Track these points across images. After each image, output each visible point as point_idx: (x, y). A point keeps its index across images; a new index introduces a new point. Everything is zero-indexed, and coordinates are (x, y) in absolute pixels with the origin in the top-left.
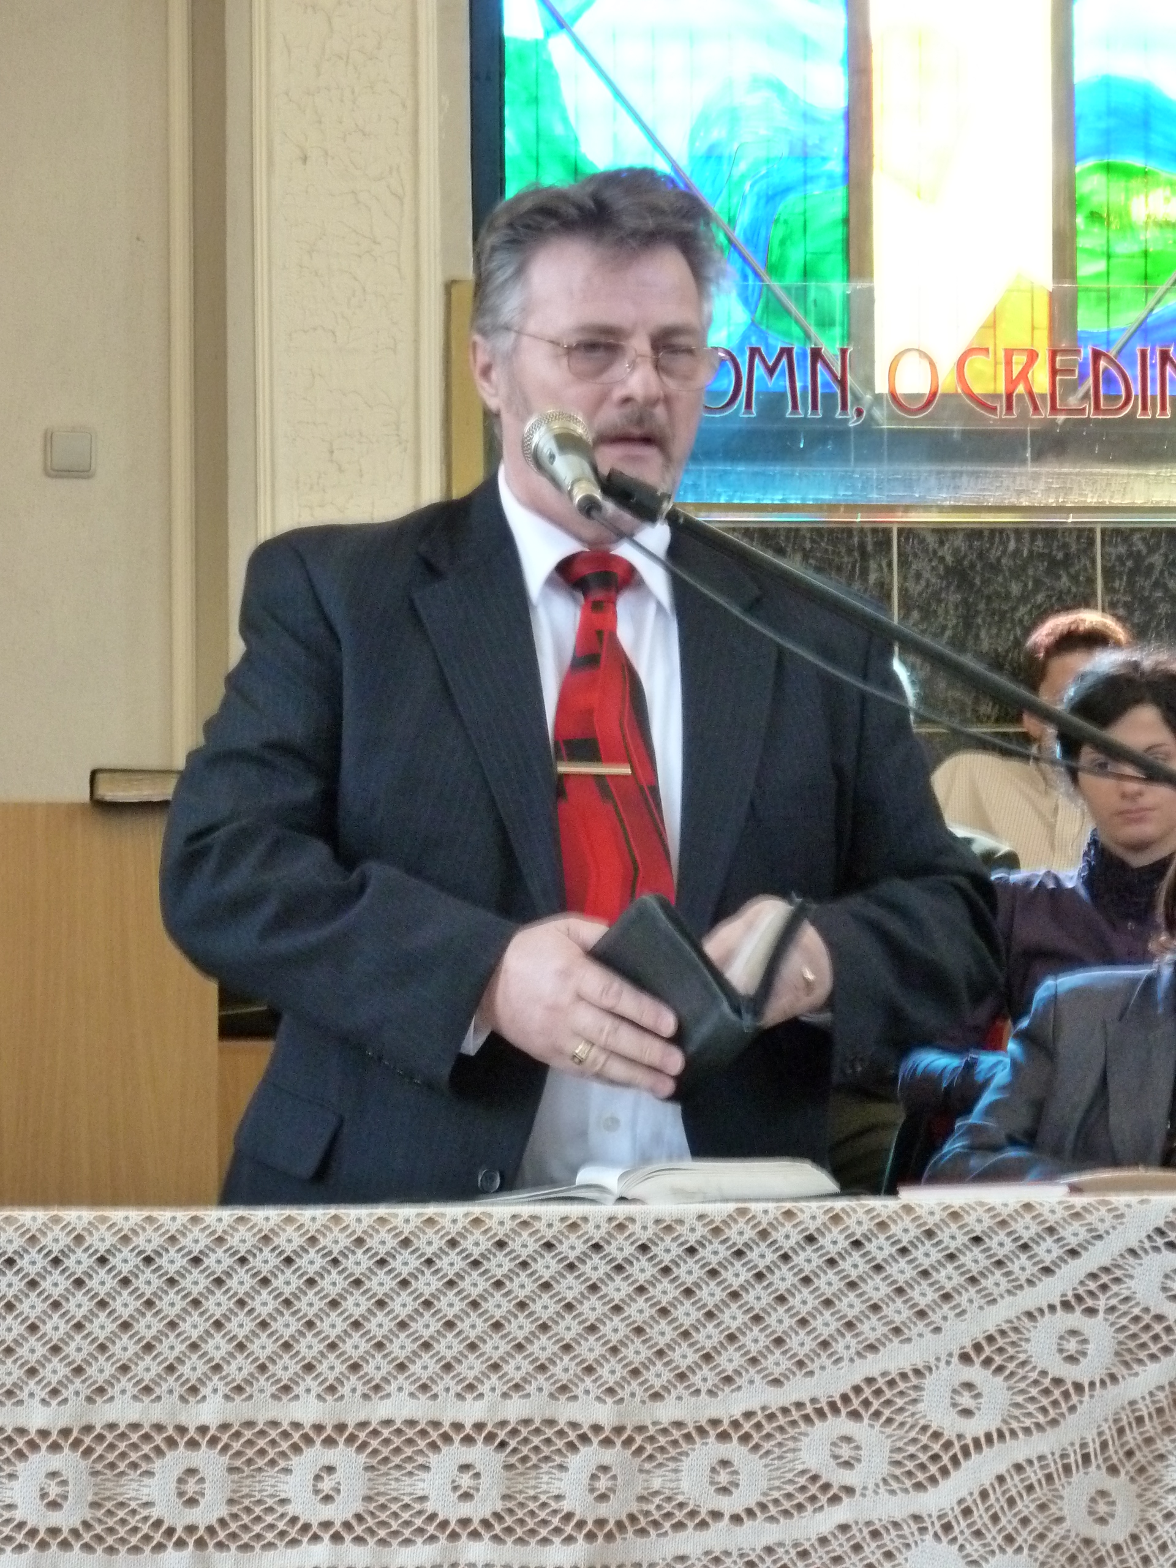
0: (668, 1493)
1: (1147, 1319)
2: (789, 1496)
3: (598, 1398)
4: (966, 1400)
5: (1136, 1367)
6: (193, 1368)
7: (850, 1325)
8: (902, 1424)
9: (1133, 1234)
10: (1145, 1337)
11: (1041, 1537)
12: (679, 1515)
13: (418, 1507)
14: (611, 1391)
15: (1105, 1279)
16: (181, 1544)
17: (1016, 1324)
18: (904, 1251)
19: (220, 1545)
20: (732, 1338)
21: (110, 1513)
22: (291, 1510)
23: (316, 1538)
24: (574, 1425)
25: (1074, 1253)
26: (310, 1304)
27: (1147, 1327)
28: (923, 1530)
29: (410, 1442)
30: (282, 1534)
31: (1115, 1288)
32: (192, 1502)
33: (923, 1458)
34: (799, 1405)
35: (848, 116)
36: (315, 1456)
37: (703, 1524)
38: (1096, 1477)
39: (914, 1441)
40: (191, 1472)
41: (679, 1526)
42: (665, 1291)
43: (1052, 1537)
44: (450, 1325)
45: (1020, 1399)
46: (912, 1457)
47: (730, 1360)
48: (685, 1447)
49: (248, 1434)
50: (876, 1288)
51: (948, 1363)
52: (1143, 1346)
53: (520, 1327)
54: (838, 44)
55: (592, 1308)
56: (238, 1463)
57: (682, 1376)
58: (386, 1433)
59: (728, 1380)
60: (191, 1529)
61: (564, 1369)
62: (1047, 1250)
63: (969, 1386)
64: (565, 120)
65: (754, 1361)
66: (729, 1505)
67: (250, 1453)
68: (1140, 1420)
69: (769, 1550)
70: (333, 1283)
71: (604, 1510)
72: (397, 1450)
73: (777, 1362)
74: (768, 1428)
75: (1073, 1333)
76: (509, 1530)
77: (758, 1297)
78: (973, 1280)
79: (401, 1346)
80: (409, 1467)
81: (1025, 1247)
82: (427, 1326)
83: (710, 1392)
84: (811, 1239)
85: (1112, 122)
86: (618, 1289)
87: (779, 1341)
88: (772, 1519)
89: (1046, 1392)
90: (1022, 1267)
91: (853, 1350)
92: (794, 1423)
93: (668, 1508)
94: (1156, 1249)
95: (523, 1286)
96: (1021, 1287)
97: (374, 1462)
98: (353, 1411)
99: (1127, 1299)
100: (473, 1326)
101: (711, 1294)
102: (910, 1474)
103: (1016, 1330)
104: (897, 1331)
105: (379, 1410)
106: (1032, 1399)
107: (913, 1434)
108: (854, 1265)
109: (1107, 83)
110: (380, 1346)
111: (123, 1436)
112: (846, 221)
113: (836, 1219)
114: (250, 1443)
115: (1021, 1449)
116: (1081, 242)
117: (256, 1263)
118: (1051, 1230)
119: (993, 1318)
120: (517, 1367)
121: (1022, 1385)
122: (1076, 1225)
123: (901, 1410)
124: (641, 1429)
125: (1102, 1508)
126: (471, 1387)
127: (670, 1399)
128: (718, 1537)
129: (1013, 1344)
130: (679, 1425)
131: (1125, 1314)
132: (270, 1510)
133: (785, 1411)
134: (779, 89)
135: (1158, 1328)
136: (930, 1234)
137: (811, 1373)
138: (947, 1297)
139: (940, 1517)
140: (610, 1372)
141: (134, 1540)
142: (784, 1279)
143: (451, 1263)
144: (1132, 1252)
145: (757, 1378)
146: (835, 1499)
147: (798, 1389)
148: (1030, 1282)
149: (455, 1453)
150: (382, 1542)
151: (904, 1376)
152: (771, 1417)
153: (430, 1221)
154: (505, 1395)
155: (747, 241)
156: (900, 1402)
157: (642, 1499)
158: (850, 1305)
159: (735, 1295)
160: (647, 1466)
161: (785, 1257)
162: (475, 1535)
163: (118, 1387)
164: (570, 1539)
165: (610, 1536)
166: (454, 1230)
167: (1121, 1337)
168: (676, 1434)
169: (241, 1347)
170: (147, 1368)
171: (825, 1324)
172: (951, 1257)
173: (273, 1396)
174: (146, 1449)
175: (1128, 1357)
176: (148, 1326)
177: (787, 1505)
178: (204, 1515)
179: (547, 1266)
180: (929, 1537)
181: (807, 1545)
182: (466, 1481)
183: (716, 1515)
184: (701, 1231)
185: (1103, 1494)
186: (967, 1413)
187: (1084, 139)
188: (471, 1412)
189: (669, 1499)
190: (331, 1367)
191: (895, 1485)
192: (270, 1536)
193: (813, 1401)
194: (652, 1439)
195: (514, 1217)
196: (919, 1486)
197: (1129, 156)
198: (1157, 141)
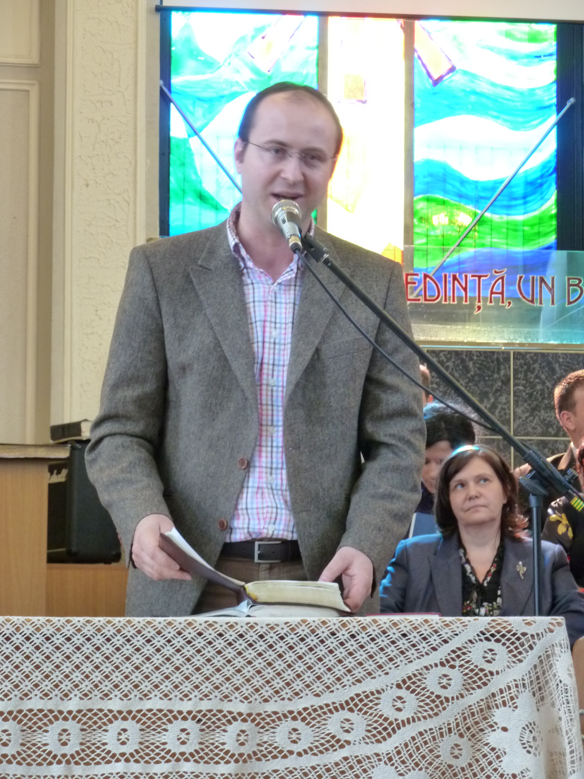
0: (270, 742)
1: (477, 670)
2: (322, 745)
3: (241, 701)
4: (399, 704)
5: (472, 691)
6: (66, 686)
7: (349, 671)
8: (371, 714)
9: (471, 634)
10: (476, 678)
11: (430, 764)
12: (275, 752)
13: (162, 747)
14: (246, 698)
15: (459, 653)
16: (59, 762)
17: (420, 671)
18: (373, 640)
19: (77, 763)
20: (299, 676)
21: (29, 748)
22: (108, 747)
23: (118, 761)
24: (230, 713)
25: (446, 642)
26: (117, 658)
27: (476, 674)
28: (380, 760)
29: (160, 719)
30: (103, 758)
31: (463, 657)
32: (65, 744)
33: (380, 729)
34: (327, 705)
36: (118, 724)
37: (285, 757)
38: (454, 738)
39: (376, 721)
40: (65, 730)
41: (275, 757)
42: (270, 655)
43: (435, 764)
44: (177, 668)
45: (422, 704)
46: (375, 728)
47: (298, 685)
48: (278, 723)
49: (90, 714)
50: (361, 655)
51: (391, 688)
52: (475, 682)
53: (208, 670)
55: (239, 662)
56: (85, 727)
57: (277, 692)
58: (149, 715)
59: (297, 694)
60: (64, 756)
61: (226, 688)
62: (434, 640)
63: (400, 698)
64: (196, 173)
65: (308, 686)
66: (296, 748)
67: (90, 723)
68: (473, 714)
69: (313, 768)
70: (127, 650)
71: (242, 750)
72: (154, 723)
73: (318, 687)
74: (314, 715)
75: (445, 676)
76: (202, 758)
77: (310, 658)
78: (402, 653)
79: (156, 677)
80: (159, 730)
81: (425, 639)
82: (167, 669)
83: (289, 699)
84: (333, 634)
85: (429, 179)
86: (250, 654)
87: (319, 678)
88: (315, 754)
89: (433, 701)
90: (423, 647)
91: (351, 682)
92: (325, 713)
93: (270, 749)
94: (481, 640)
95: (209, 652)
96: (423, 656)
97: (144, 727)
98: (135, 705)
99: (468, 662)
100: (188, 669)
101: (290, 657)
102: (374, 736)
103: (420, 674)
104: (370, 674)
105: (147, 705)
106: (427, 704)
107: (376, 718)
108: (352, 645)
109: (428, 162)
110: (147, 677)
111: (35, 715)
113: (344, 625)
114: (90, 719)
115: (422, 726)
116: (416, 230)
117: (94, 640)
118: (436, 632)
119: (411, 669)
120: (206, 687)
121: (423, 698)
122: (447, 630)
123: (371, 708)
124: (259, 715)
125: (456, 752)
126: (186, 696)
127: (272, 702)
128: (291, 762)
129: (419, 680)
130: (275, 713)
131: (467, 668)
132: (98, 748)
133: (321, 708)
135: (481, 674)
136: (384, 632)
137: (332, 691)
138: (391, 660)
139: (387, 754)
140: (246, 690)
141: (39, 760)
142: (321, 651)
143: (179, 642)
144: (470, 641)
145: (309, 693)
146: (342, 747)
147: (327, 698)
148: (427, 654)
149: (180, 724)
150: (147, 762)
151: (372, 694)
152: (315, 710)
153: (170, 623)
154: (201, 699)
156: (371, 705)
157: (259, 745)
158: (350, 662)
159: (300, 658)
160: (262, 730)
161: (322, 642)
162: (187, 760)
163: (34, 693)
164: (228, 762)
165: (245, 761)
166: (180, 627)
167: (465, 678)
168: (274, 717)
169: (87, 677)
170: (47, 686)
171: (339, 670)
172: (393, 642)
173: (101, 698)
174: (45, 720)
175: (468, 687)
176: (47, 667)
177: (321, 748)
178: (69, 750)
179: (220, 644)
180: (382, 763)
181: (329, 766)
182: (183, 736)
183: (291, 752)
184: (286, 629)
185: (457, 745)
186: (399, 710)
187: (419, 186)
188: (186, 706)
189: (270, 745)
190: (126, 686)
191: (368, 741)
192: (98, 759)
193: (333, 703)
194: (263, 719)
195: (206, 622)
196: (378, 741)
197: (436, 193)
198: (449, 187)
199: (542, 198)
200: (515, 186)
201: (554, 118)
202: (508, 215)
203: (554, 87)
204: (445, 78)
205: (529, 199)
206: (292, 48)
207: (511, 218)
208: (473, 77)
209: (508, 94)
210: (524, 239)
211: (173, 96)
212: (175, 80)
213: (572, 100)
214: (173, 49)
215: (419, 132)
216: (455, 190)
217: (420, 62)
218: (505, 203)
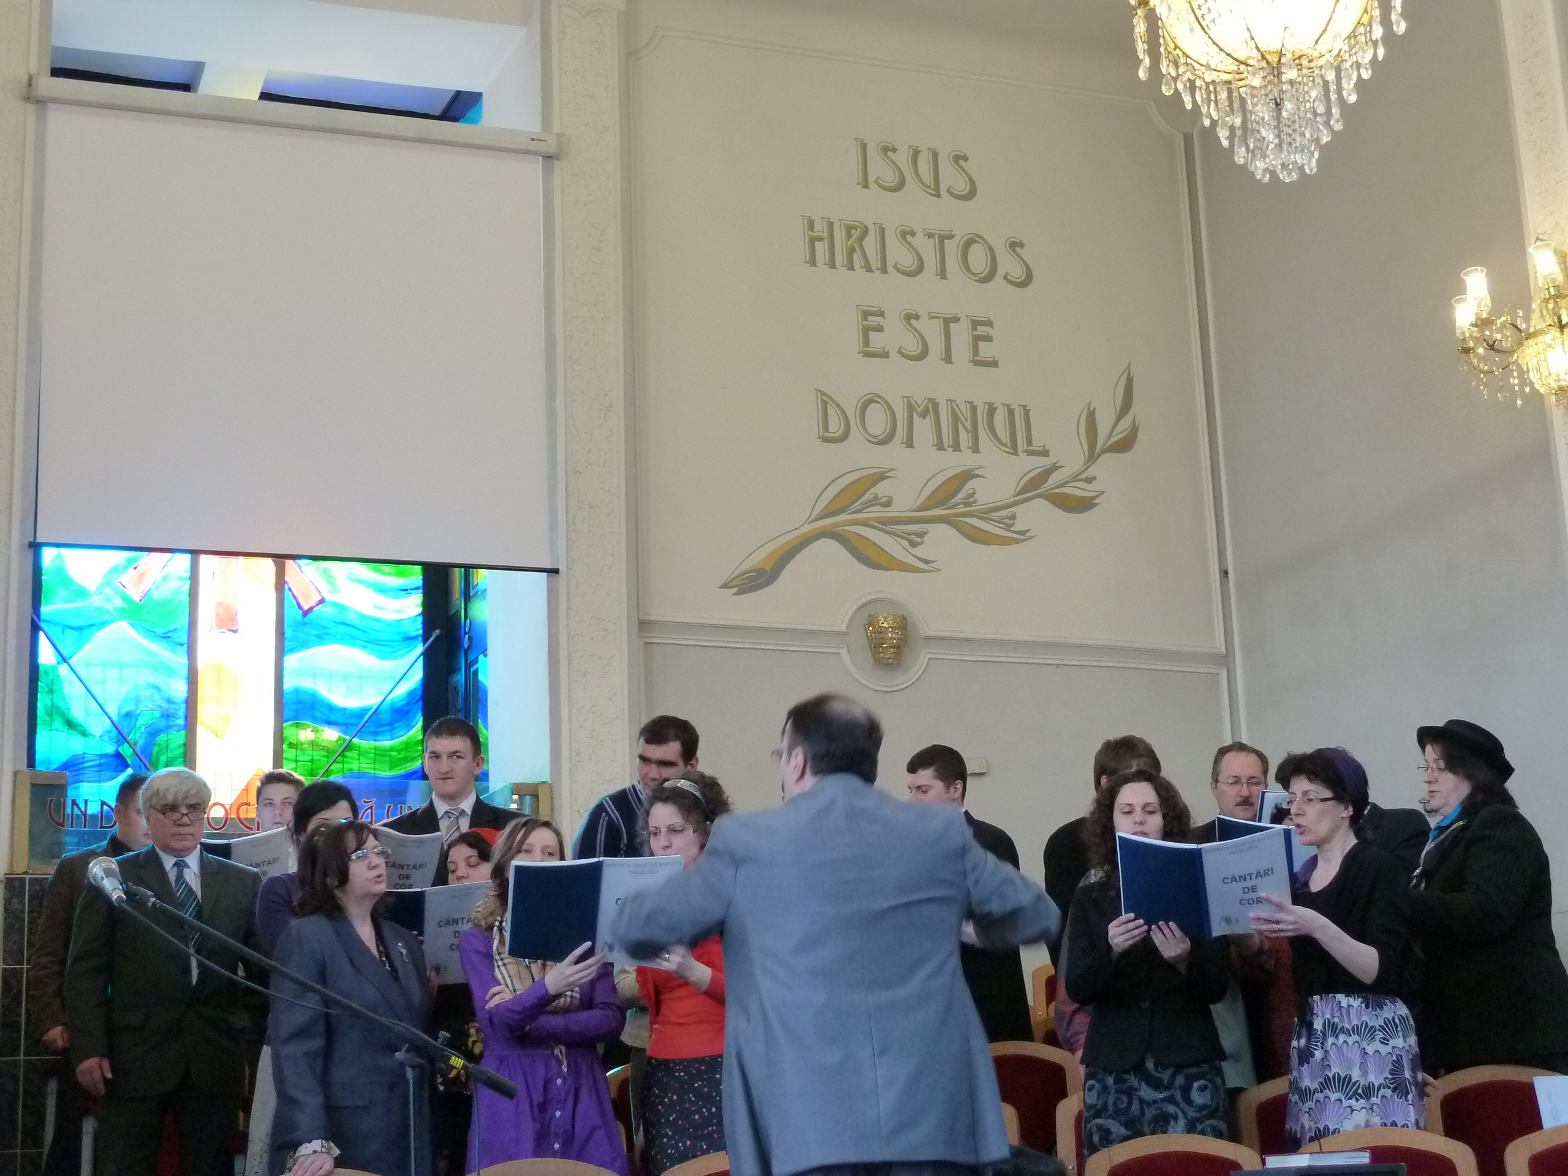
35: (187, 701)
54: (184, 671)
64: (64, 699)
85: (300, 706)
109: (297, 691)
112: (185, 745)
116: (285, 755)
134: (158, 689)
155: (142, 752)
187: (287, 713)
197: (306, 721)
198: (318, 714)
199: (408, 725)
200: (384, 712)
201: (420, 648)
202: (375, 740)
203: (420, 619)
204: (314, 609)
205: (396, 725)
206: (165, 578)
207: (379, 744)
208: (341, 608)
209: (376, 625)
210: (391, 764)
211: (42, 624)
212: (45, 609)
213: (438, 632)
214: (44, 578)
215: (289, 660)
216: (324, 717)
217: (290, 593)
218: (373, 729)
